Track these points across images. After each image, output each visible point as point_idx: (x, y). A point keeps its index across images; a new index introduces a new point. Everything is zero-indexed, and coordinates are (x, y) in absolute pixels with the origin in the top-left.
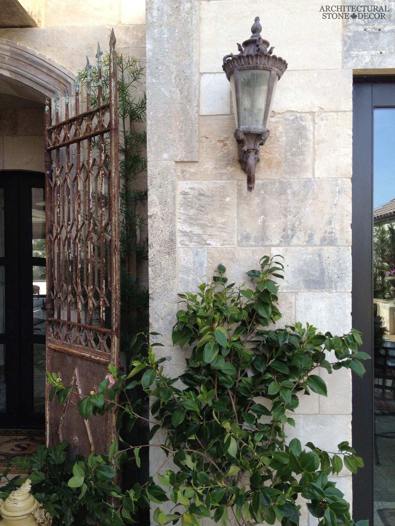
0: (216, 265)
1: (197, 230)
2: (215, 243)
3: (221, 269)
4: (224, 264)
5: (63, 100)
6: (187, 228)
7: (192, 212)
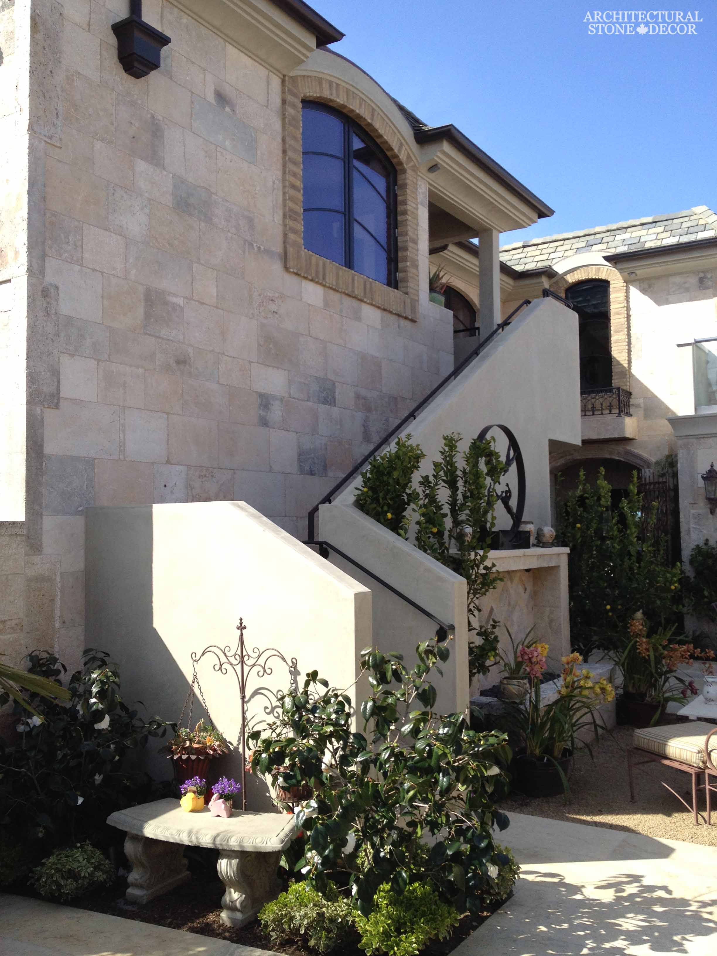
0: (705, 539)
1: (698, 527)
2: (705, 531)
3: (707, 540)
4: (709, 538)
5: (647, 470)
6: (694, 526)
7: (696, 520)
